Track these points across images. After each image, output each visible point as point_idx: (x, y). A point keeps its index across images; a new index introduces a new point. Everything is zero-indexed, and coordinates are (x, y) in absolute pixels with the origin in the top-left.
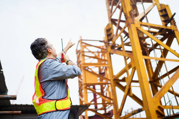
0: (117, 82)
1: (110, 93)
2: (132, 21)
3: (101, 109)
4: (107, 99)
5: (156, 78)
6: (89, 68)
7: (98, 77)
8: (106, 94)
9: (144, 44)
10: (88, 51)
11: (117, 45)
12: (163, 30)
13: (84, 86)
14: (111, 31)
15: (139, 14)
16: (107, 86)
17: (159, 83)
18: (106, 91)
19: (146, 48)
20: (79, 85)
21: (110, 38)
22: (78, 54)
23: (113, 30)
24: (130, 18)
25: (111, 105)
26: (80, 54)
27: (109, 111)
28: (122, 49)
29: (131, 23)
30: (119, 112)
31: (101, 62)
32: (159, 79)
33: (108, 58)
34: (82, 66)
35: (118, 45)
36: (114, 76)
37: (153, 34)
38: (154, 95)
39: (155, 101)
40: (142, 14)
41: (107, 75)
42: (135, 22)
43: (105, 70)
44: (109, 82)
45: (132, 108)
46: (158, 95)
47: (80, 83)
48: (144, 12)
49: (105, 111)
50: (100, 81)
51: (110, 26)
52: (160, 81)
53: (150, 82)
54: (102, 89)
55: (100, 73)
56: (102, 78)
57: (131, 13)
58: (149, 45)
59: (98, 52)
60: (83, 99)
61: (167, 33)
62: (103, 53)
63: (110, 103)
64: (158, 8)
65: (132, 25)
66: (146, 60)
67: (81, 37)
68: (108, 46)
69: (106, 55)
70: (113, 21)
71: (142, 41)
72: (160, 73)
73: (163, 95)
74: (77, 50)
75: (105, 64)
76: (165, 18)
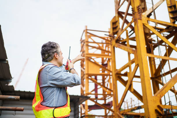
0: (119, 76)
1: (111, 84)
2: (139, 17)
3: (101, 99)
4: (107, 90)
5: (158, 75)
6: (92, 59)
7: (101, 68)
8: (107, 85)
9: (149, 40)
10: (92, 41)
11: (121, 39)
12: (170, 28)
13: (86, 76)
14: (117, 24)
15: (147, 10)
16: (108, 77)
17: (161, 80)
18: (107, 82)
19: (151, 44)
20: (81, 74)
21: (115, 31)
22: (83, 43)
23: (119, 23)
24: (138, 13)
25: (111, 97)
26: (84, 43)
27: (109, 102)
28: (126, 43)
29: (138, 19)
30: (118, 106)
31: (104, 53)
32: (161, 76)
33: (112, 50)
34: (86, 56)
35: (123, 39)
36: (117, 70)
37: (159, 31)
38: (154, 93)
39: (155, 100)
40: (150, 9)
41: (110, 66)
42: (142, 17)
43: (107, 62)
44: (111, 74)
45: (131, 98)
46: (158, 94)
47: (82, 72)
48: (153, 7)
49: (105, 101)
50: (103, 72)
51: (117, 19)
52: (162, 78)
53: (151, 78)
54: (104, 80)
55: (103, 64)
56: (104, 69)
57: (139, 9)
58: (155, 41)
59: (102, 43)
60: (84, 89)
61: (174, 30)
62: (108, 45)
63: (110, 95)
64: (167, 4)
65: (139, 21)
66: (150, 58)
67: (86, 27)
68: (112, 39)
69: (110, 46)
70: (120, 14)
71: (148, 37)
72: (163, 70)
73: (163, 94)
74: (81, 39)
75: (108, 55)
76: (173, 15)
